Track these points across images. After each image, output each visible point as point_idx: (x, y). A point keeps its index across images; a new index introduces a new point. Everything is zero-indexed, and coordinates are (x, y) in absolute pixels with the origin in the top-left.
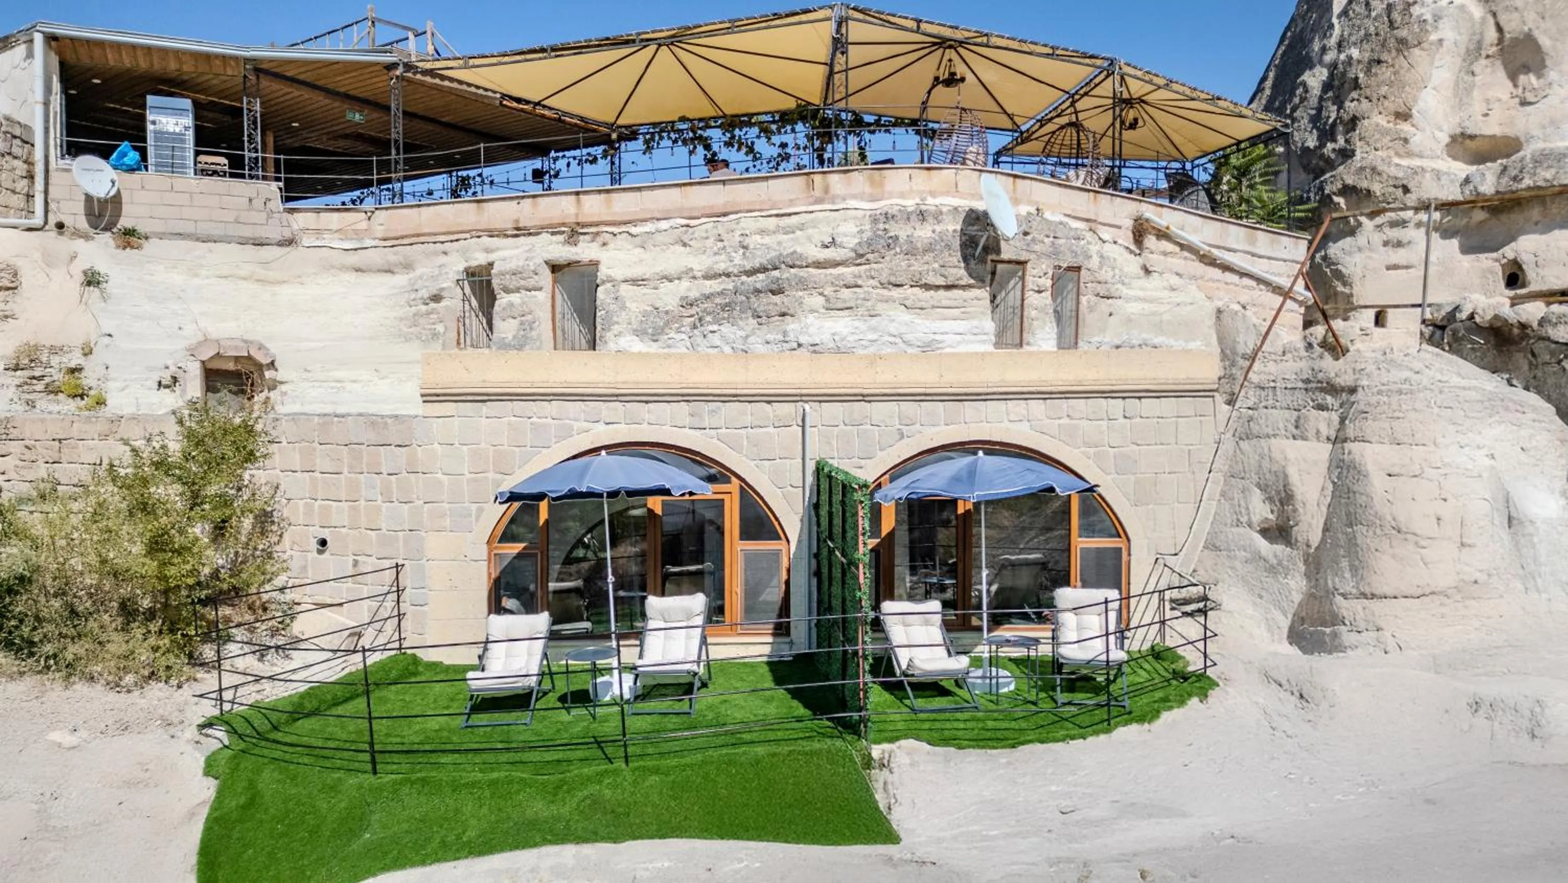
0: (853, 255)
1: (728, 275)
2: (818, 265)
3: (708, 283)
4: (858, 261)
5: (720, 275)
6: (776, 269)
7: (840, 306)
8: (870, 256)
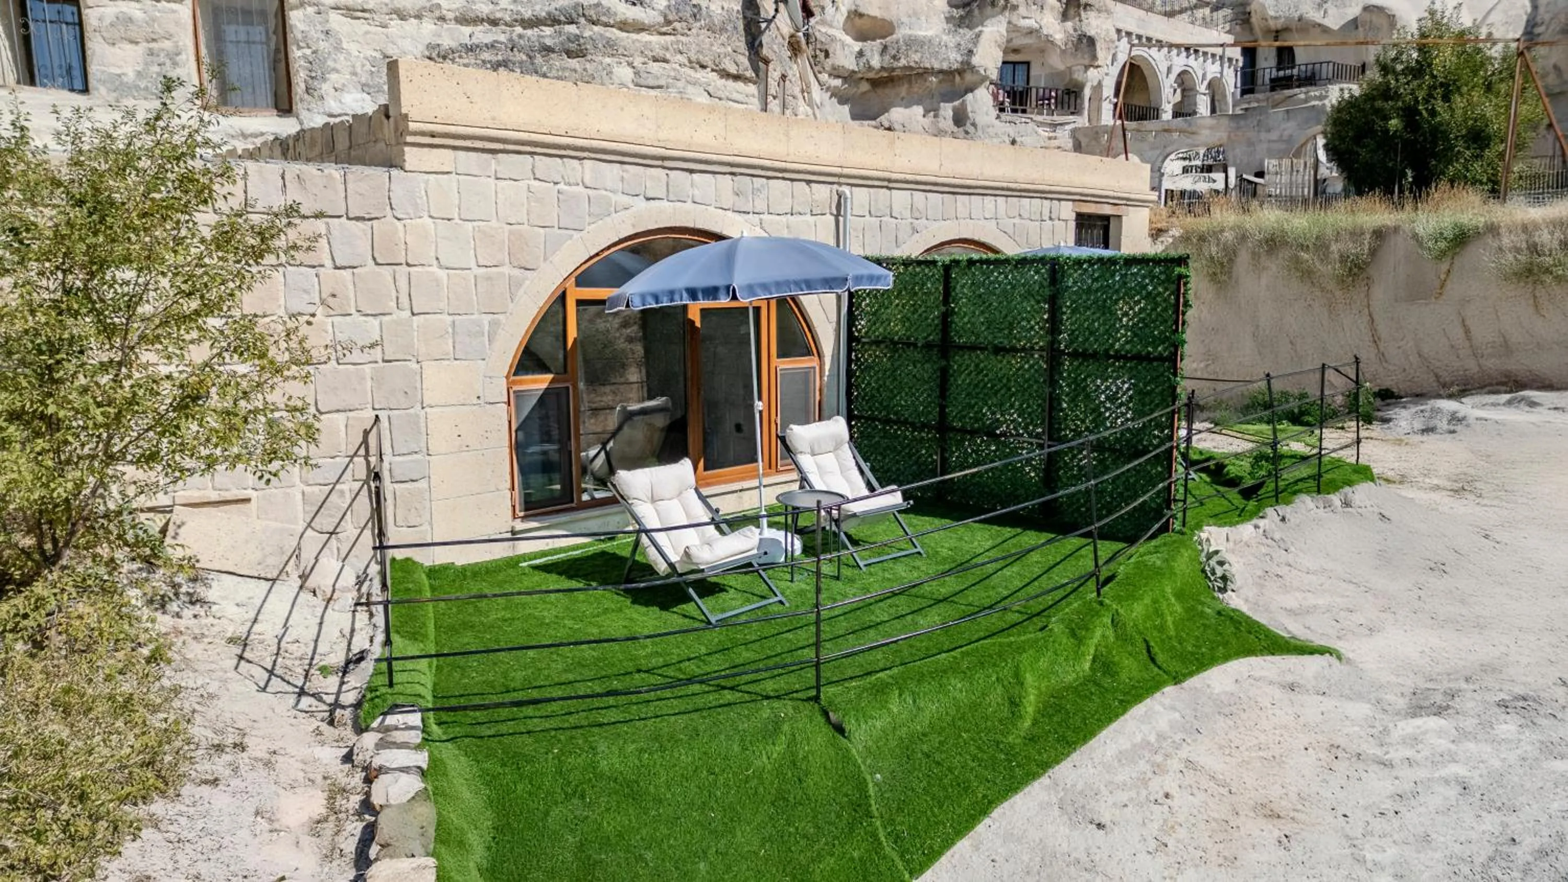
0: (661, 19)
1: (494, 23)
2: (624, 26)
3: (467, 30)
4: (664, 29)
5: (483, 20)
6: (572, 22)
7: (651, 82)
8: (677, 25)
